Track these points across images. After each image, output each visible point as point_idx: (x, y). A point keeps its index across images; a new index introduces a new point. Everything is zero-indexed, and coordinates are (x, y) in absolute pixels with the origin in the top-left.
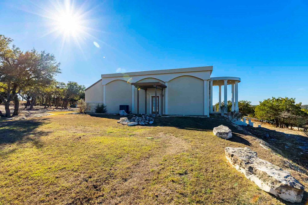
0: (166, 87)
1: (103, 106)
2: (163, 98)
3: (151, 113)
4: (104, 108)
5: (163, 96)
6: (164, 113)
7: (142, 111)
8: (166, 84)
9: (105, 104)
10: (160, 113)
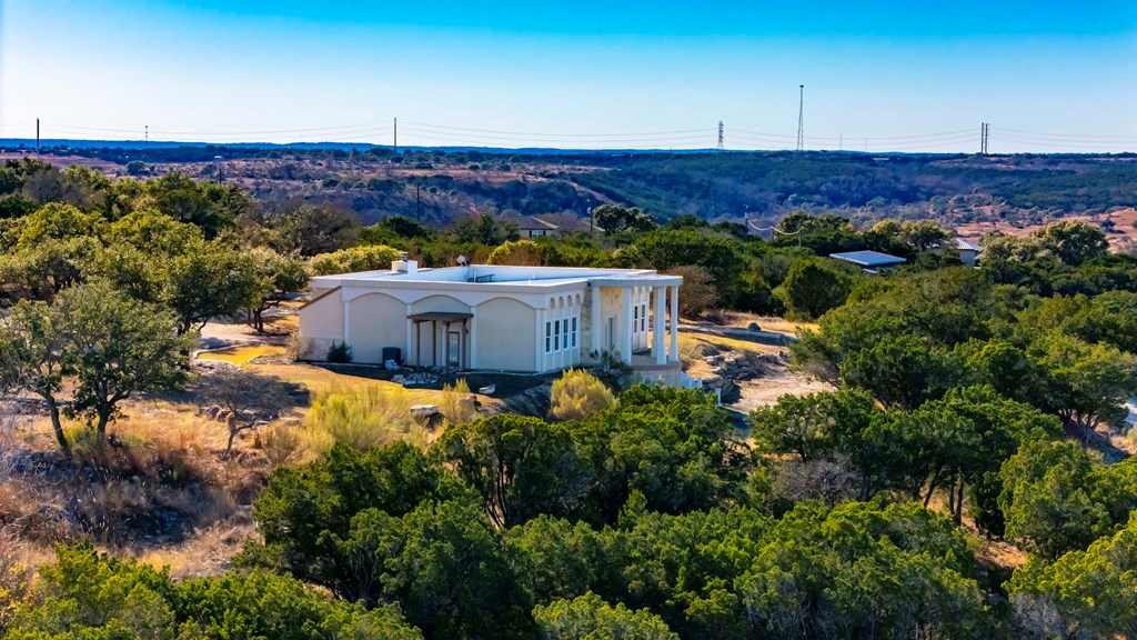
0: (472, 316)
1: (343, 348)
2: (467, 336)
3: (444, 364)
4: (348, 352)
5: (466, 332)
6: (467, 367)
7: (426, 361)
8: (473, 311)
9: (348, 344)
10: (461, 365)
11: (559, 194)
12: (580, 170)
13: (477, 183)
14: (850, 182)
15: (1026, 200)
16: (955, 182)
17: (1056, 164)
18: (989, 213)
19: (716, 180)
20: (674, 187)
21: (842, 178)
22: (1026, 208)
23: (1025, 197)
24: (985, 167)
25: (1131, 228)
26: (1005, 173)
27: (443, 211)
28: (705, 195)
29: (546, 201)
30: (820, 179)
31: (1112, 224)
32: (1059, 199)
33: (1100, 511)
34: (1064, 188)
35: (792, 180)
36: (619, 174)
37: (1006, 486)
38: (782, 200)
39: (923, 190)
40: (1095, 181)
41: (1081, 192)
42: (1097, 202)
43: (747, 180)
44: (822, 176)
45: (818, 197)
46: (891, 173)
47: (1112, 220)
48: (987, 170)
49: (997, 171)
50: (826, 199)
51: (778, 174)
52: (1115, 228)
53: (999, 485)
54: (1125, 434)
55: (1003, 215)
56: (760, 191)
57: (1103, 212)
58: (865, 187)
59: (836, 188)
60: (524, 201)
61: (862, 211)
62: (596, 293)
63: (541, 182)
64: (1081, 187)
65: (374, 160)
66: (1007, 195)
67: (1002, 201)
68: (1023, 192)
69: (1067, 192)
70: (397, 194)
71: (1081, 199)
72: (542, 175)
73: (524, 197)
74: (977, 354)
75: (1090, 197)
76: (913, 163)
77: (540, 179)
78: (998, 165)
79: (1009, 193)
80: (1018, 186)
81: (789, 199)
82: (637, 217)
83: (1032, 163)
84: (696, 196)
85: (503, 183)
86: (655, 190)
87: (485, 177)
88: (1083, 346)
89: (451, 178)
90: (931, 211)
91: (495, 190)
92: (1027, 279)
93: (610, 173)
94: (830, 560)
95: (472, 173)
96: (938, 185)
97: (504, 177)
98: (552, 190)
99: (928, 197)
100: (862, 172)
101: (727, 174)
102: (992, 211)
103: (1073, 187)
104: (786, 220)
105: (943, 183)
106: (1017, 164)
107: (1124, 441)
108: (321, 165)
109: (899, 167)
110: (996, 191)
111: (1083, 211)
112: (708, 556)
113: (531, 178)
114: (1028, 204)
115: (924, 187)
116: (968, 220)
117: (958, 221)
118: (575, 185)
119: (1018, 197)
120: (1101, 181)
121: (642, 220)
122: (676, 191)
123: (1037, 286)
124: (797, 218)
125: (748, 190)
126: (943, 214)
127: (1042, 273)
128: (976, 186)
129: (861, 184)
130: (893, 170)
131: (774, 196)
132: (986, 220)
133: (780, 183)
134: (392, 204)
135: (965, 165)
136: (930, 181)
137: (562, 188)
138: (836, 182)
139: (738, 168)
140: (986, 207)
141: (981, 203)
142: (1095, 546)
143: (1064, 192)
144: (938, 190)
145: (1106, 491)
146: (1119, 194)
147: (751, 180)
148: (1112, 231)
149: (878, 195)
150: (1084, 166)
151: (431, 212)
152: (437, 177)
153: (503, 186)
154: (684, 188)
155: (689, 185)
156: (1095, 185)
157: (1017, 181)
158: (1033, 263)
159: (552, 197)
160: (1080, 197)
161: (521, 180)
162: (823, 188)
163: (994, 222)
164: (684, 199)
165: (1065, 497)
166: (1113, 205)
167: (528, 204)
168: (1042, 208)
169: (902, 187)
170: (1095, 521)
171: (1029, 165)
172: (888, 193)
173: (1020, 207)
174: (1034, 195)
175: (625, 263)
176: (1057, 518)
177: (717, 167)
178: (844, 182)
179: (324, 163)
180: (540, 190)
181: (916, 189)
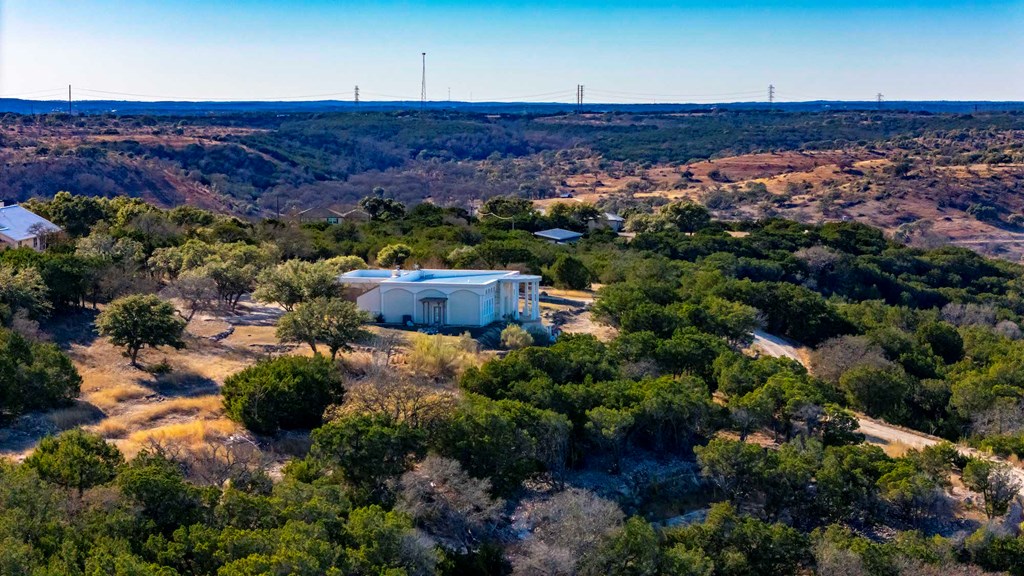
0: (447, 299)
2: (445, 309)
4: (383, 317)
6: (445, 323)
11: (232, 155)
12: (242, 132)
13: (161, 147)
14: (471, 139)
15: (619, 154)
16: (558, 136)
17: (641, 119)
18: (590, 165)
19: (358, 139)
20: (324, 145)
21: (465, 135)
22: (620, 160)
23: (618, 151)
24: (583, 123)
25: (706, 177)
26: (599, 128)
27: (143, 175)
28: (351, 153)
29: (222, 161)
30: (445, 137)
31: (692, 175)
32: (646, 153)
33: (756, 379)
34: (650, 142)
35: (422, 137)
36: (276, 135)
37: (716, 370)
38: (414, 155)
39: (531, 144)
40: (674, 136)
41: (664, 146)
42: (677, 155)
43: (383, 138)
44: (447, 133)
45: (444, 152)
46: (503, 130)
47: (691, 170)
48: (584, 126)
49: (592, 126)
50: (451, 153)
51: (409, 132)
52: (694, 177)
53: (713, 370)
54: (749, 348)
55: (602, 167)
56: (397, 147)
57: (683, 163)
58: (483, 142)
59: (459, 143)
60: (203, 162)
61: (483, 164)
62: (502, 285)
63: (216, 145)
64: (664, 142)
65: (60, 125)
66: (602, 149)
67: (600, 155)
68: (616, 147)
69: (651, 146)
70: (102, 160)
71: (664, 153)
72: (215, 139)
73: (202, 158)
74: (682, 310)
75: (671, 150)
76: (520, 120)
77: (214, 143)
78: (593, 121)
79: (605, 147)
80: (612, 141)
81: (421, 154)
82: (392, 205)
83: (620, 119)
84: (344, 153)
85: (183, 147)
86: (308, 149)
87: (167, 141)
88: (727, 303)
89: (137, 143)
90: (541, 163)
91: (177, 153)
92: (662, 245)
93: (269, 134)
94: (669, 396)
95: (155, 138)
96: (544, 140)
97: (183, 141)
98: (226, 152)
99: (538, 150)
100: (480, 130)
101: (366, 132)
102: (593, 164)
103: (656, 141)
104: (490, 203)
105: (549, 138)
106: (609, 120)
107: (749, 351)
108: (13, 130)
109: (509, 123)
110: (594, 145)
111: (666, 163)
112: (628, 395)
113: (206, 142)
114: (621, 157)
115: (533, 141)
116: (574, 172)
117: (567, 173)
118: (245, 147)
119: (613, 151)
120: (680, 136)
121: (395, 207)
122: (326, 150)
123: (668, 251)
124: (497, 202)
125: (386, 148)
126: (552, 166)
127: (670, 240)
128: (575, 140)
129: (480, 141)
130: (504, 127)
131: (408, 151)
132: (588, 171)
133: (411, 140)
134: (98, 169)
135: (566, 122)
136: (536, 136)
137: (235, 150)
138: (459, 139)
139: (374, 127)
140: (586, 160)
141: (582, 156)
142: (756, 391)
143: (649, 146)
144: (543, 145)
145: (757, 370)
146: (694, 147)
147: (387, 137)
148: (692, 181)
149: (495, 149)
150: (664, 121)
151: (133, 175)
152: (125, 142)
153: (184, 149)
154: (333, 146)
155: (336, 143)
156: (675, 139)
157: (610, 136)
158: (663, 234)
159: (227, 158)
160: (663, 150)
161: (198, 143)
162: (449, 144)
163: (596, 174)
164: (334, 157)
165: (742, 373)
166: (691, 157)
167: (207, 164)
168: (633, 160)
169: (514, 142)
170: (754, 383)
171: (618, 121)
172: (503, 147)
173: (615, 159)
174: (626, 149)
175: (469, 263)
176: (739, 382)
177: (356, 126)
178: (466, 138)
179: (15, 127)
180: (216, 153)
181: (526, 144)
